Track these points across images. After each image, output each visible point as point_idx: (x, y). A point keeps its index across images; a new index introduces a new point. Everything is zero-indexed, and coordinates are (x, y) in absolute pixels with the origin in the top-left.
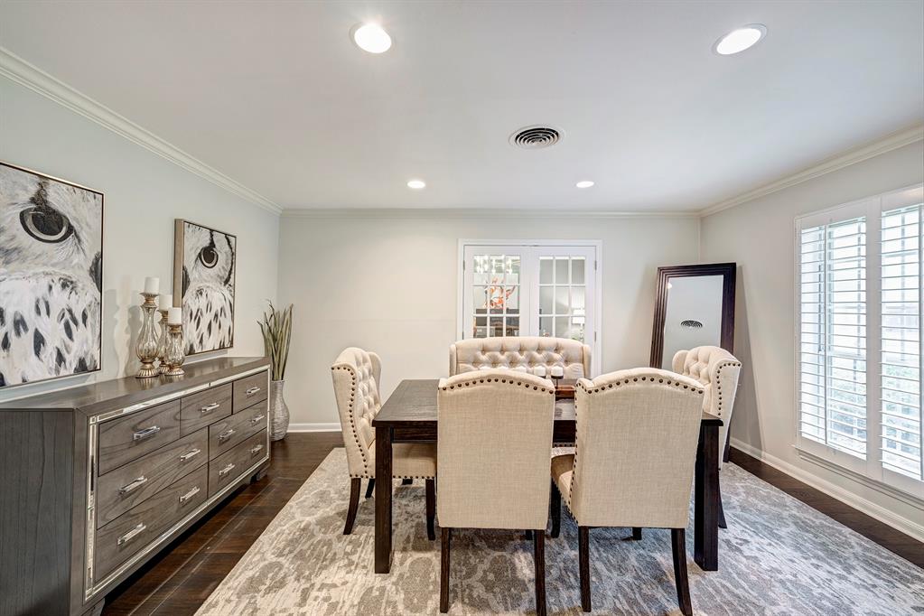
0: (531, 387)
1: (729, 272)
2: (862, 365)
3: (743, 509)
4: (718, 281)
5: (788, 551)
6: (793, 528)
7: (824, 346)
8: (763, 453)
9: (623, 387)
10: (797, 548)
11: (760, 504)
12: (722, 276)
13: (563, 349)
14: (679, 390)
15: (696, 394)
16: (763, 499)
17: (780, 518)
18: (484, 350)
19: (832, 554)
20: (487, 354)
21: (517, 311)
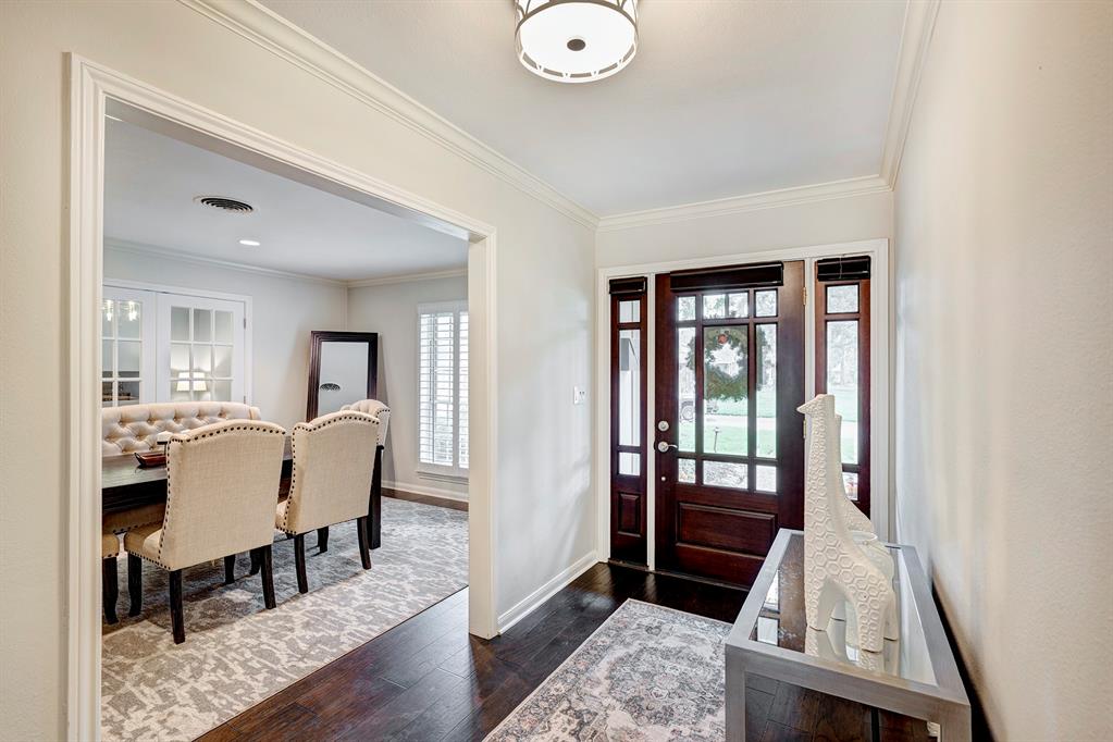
0: (268, 431)
1: (372, 340)
2: (451, 407)
3: (388, 516)
4: (365, 346)
5: (417, 526)
6: (418, 516)
7: (433, 396)
8: (396, 483)
9: (333, 424)
10: (420, 523)
11: (399, 512)
12: (367, 344)
13: (228, 412)
14: (366, 423)
15: (375, 425)
16: (399, 508)
17: (411, 514)
18: (123, 422)
19: (437, 521)
20: (128, 425)
21: (136, 374)
